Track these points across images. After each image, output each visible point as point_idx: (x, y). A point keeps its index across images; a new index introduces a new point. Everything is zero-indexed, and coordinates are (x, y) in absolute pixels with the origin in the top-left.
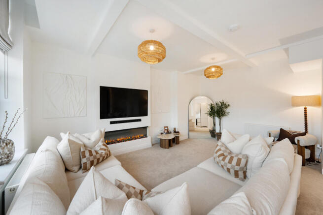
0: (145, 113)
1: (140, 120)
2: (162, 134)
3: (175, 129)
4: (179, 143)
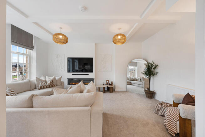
0: (91, 71)
1: (88, 75)
2: (104, 84)
3: (112, 82)
4: (112, 92)
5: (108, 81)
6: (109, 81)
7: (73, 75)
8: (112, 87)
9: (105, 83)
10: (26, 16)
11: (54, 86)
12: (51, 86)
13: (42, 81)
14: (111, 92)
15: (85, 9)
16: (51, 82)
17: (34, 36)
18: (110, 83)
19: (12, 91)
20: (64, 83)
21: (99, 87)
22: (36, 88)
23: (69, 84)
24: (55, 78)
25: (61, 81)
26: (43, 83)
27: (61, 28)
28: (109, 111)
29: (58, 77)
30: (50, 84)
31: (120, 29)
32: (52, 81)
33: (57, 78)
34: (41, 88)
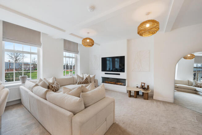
1: (119, 74)
2: (137, 87)
3: (148, 86)
4: (148, 99)
5: (143, 84)
6: (145, 84)
7: (106, 73)
8: (148, 93)
9: (139, 86)
10: (64, 31)
11: (88, 82)
12: (85, 82)
13: (80, 77)
14: (145, 99)
15: (93, 8)
16: (85, 80)
17: (79, 44)
18: (146, 87)
19: (57, 84)
20: (97, 81)
21: (130, 90)
22: (76, 83)
23: (103, 82)
24: (89, 76)
25: (95, 79)
26: (81, 79)
27: (88, 33)
28: (123, 123)
29: (93, 75)
30: (85, 81)
31: (148, 14)
32: (87, 78)
33: (91, 76)
34: (79, 84)
